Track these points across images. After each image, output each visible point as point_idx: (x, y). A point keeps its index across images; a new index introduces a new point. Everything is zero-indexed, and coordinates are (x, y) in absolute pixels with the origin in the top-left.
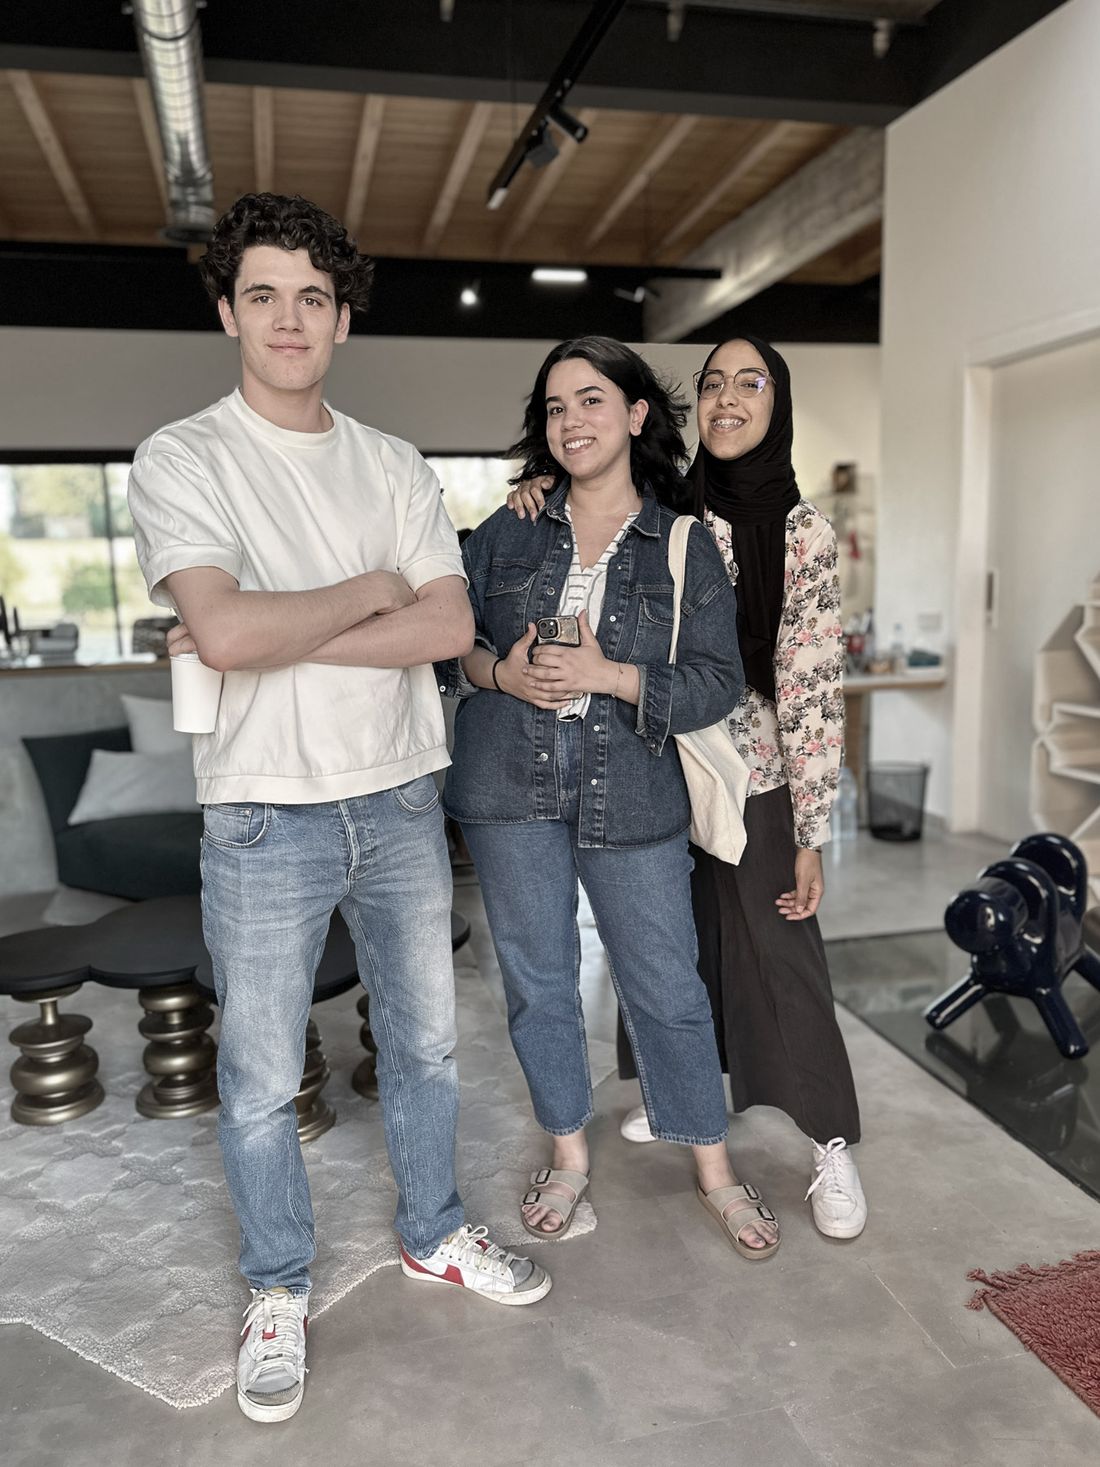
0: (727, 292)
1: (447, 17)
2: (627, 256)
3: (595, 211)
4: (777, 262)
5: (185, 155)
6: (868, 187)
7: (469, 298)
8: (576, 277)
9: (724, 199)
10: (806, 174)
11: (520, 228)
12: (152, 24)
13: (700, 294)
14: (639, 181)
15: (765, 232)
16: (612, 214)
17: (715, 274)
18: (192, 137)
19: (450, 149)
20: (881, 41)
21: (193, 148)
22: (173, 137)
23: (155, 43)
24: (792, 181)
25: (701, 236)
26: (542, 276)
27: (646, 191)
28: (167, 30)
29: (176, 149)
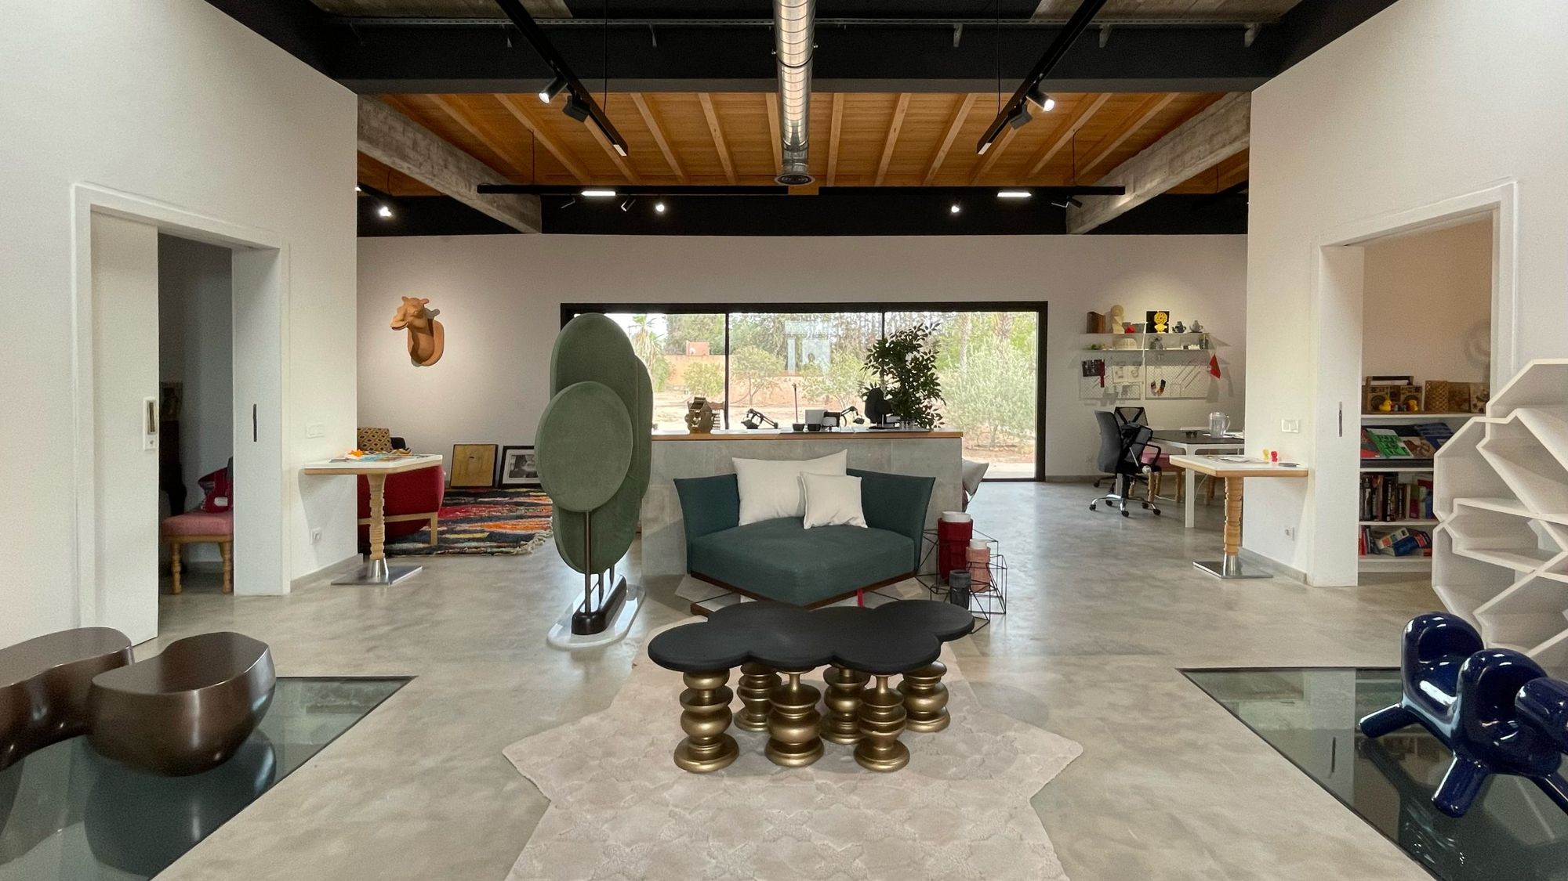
0: (1125, 202)
1: (956, 45)
2: (1057, 182)
3: (1037, 156)
4: (1164, 181)
5: (795, 133)
6: (1236, 130)
7: (955, 209)
8: (1026, 195)
9: (1125, 143)
10: (1188, 124)
11: (988, 167)
12: (786, 59)
13: (1107, 205)
14: (1069, 135)
15: (1156, 162)
16: (1048, 156)
17: (1121, 191)
18: (800, 123)
19: (947, 123)
20: (1249, 37)
21: (799, 129)
22: (789, 123)
23: (786, 69)
24: (1177, 130)
25: (1107, 167)
26: (1001, 195)
27: (1073, 140)
28: (795, 63)
29: (790, 130)
